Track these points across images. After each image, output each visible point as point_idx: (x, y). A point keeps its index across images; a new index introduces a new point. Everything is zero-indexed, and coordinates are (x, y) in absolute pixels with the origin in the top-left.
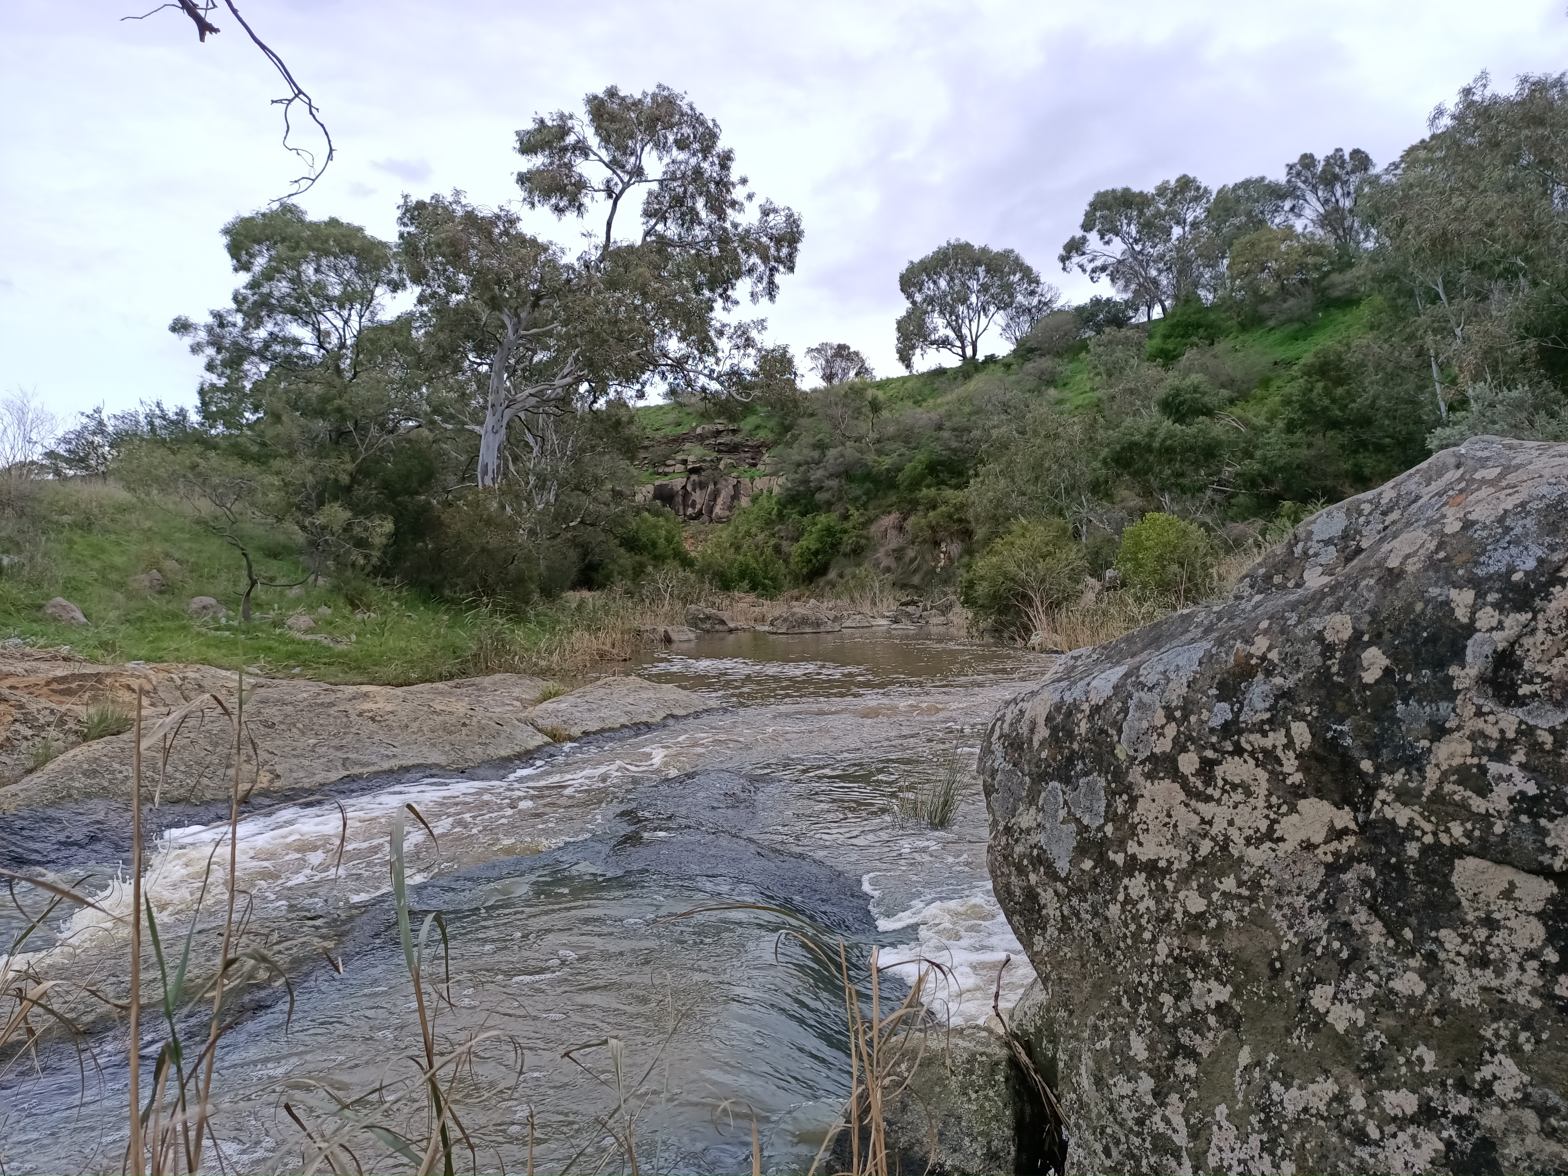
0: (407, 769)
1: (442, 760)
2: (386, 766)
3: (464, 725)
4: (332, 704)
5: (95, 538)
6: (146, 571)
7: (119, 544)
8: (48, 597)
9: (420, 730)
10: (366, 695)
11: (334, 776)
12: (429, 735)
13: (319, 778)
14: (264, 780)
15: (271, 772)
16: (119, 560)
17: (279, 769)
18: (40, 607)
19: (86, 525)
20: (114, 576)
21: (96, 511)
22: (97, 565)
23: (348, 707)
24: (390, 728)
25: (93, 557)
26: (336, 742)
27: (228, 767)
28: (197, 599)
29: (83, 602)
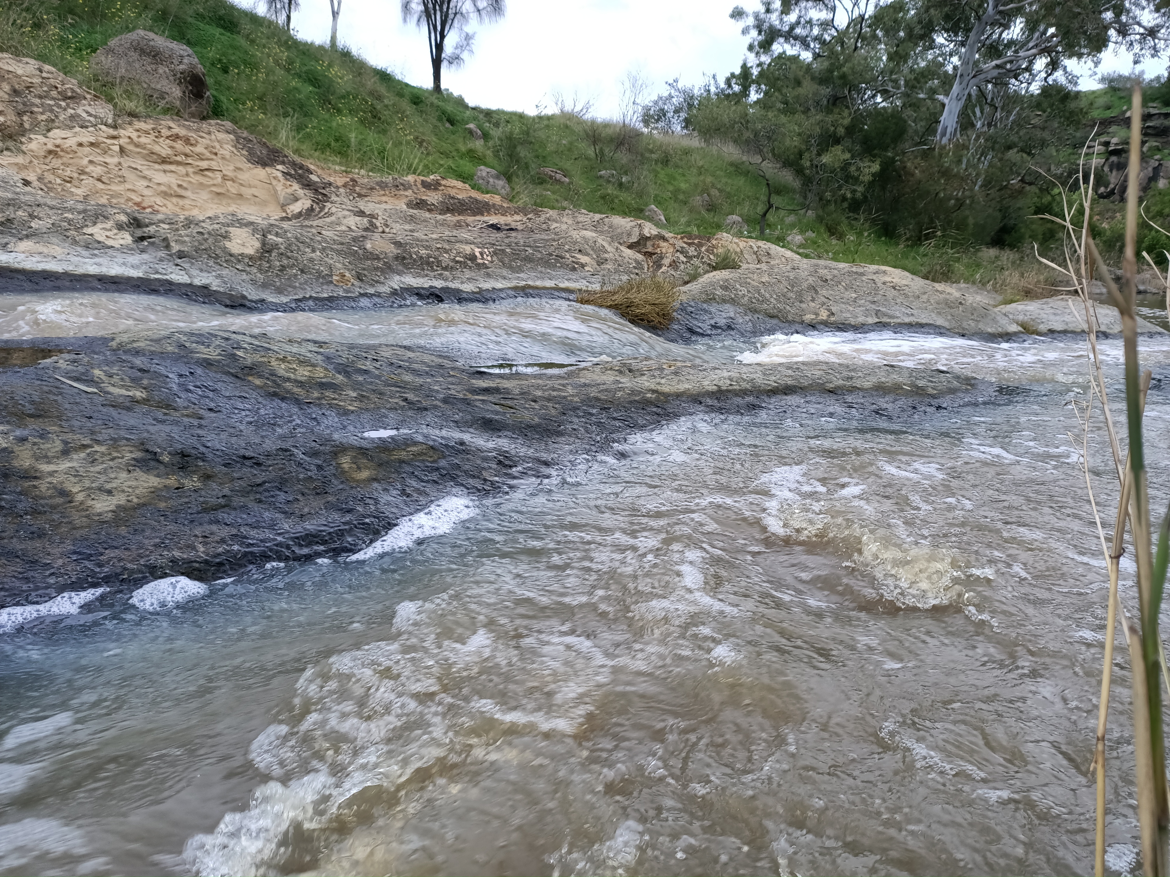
0: (922, 326)
1: (946, 324)
2: (907, 320)
3: (961, 303)
4: (862, 274)
5: (670, 170)
6: (701, 194)
7: (684, 175)
8: (647, 205)
9: (928, 301)
10: (884, 272)
11: (871, 320)
12: (935, 305)
13: (861, 319)
14: (824, 315)
15: (829, 310)
16: (683, 186)
17: (834, 309)
18: (642, 211)
19: (665, 161)
20: (681, 197)
21: (671, 152)
22: (671, 188)
23: (874, 277)
24: (906, 296)
25: (669, 183)
26: (870, 298)
27: (801, 302)
28: (730, 217)
29: (665, 210)
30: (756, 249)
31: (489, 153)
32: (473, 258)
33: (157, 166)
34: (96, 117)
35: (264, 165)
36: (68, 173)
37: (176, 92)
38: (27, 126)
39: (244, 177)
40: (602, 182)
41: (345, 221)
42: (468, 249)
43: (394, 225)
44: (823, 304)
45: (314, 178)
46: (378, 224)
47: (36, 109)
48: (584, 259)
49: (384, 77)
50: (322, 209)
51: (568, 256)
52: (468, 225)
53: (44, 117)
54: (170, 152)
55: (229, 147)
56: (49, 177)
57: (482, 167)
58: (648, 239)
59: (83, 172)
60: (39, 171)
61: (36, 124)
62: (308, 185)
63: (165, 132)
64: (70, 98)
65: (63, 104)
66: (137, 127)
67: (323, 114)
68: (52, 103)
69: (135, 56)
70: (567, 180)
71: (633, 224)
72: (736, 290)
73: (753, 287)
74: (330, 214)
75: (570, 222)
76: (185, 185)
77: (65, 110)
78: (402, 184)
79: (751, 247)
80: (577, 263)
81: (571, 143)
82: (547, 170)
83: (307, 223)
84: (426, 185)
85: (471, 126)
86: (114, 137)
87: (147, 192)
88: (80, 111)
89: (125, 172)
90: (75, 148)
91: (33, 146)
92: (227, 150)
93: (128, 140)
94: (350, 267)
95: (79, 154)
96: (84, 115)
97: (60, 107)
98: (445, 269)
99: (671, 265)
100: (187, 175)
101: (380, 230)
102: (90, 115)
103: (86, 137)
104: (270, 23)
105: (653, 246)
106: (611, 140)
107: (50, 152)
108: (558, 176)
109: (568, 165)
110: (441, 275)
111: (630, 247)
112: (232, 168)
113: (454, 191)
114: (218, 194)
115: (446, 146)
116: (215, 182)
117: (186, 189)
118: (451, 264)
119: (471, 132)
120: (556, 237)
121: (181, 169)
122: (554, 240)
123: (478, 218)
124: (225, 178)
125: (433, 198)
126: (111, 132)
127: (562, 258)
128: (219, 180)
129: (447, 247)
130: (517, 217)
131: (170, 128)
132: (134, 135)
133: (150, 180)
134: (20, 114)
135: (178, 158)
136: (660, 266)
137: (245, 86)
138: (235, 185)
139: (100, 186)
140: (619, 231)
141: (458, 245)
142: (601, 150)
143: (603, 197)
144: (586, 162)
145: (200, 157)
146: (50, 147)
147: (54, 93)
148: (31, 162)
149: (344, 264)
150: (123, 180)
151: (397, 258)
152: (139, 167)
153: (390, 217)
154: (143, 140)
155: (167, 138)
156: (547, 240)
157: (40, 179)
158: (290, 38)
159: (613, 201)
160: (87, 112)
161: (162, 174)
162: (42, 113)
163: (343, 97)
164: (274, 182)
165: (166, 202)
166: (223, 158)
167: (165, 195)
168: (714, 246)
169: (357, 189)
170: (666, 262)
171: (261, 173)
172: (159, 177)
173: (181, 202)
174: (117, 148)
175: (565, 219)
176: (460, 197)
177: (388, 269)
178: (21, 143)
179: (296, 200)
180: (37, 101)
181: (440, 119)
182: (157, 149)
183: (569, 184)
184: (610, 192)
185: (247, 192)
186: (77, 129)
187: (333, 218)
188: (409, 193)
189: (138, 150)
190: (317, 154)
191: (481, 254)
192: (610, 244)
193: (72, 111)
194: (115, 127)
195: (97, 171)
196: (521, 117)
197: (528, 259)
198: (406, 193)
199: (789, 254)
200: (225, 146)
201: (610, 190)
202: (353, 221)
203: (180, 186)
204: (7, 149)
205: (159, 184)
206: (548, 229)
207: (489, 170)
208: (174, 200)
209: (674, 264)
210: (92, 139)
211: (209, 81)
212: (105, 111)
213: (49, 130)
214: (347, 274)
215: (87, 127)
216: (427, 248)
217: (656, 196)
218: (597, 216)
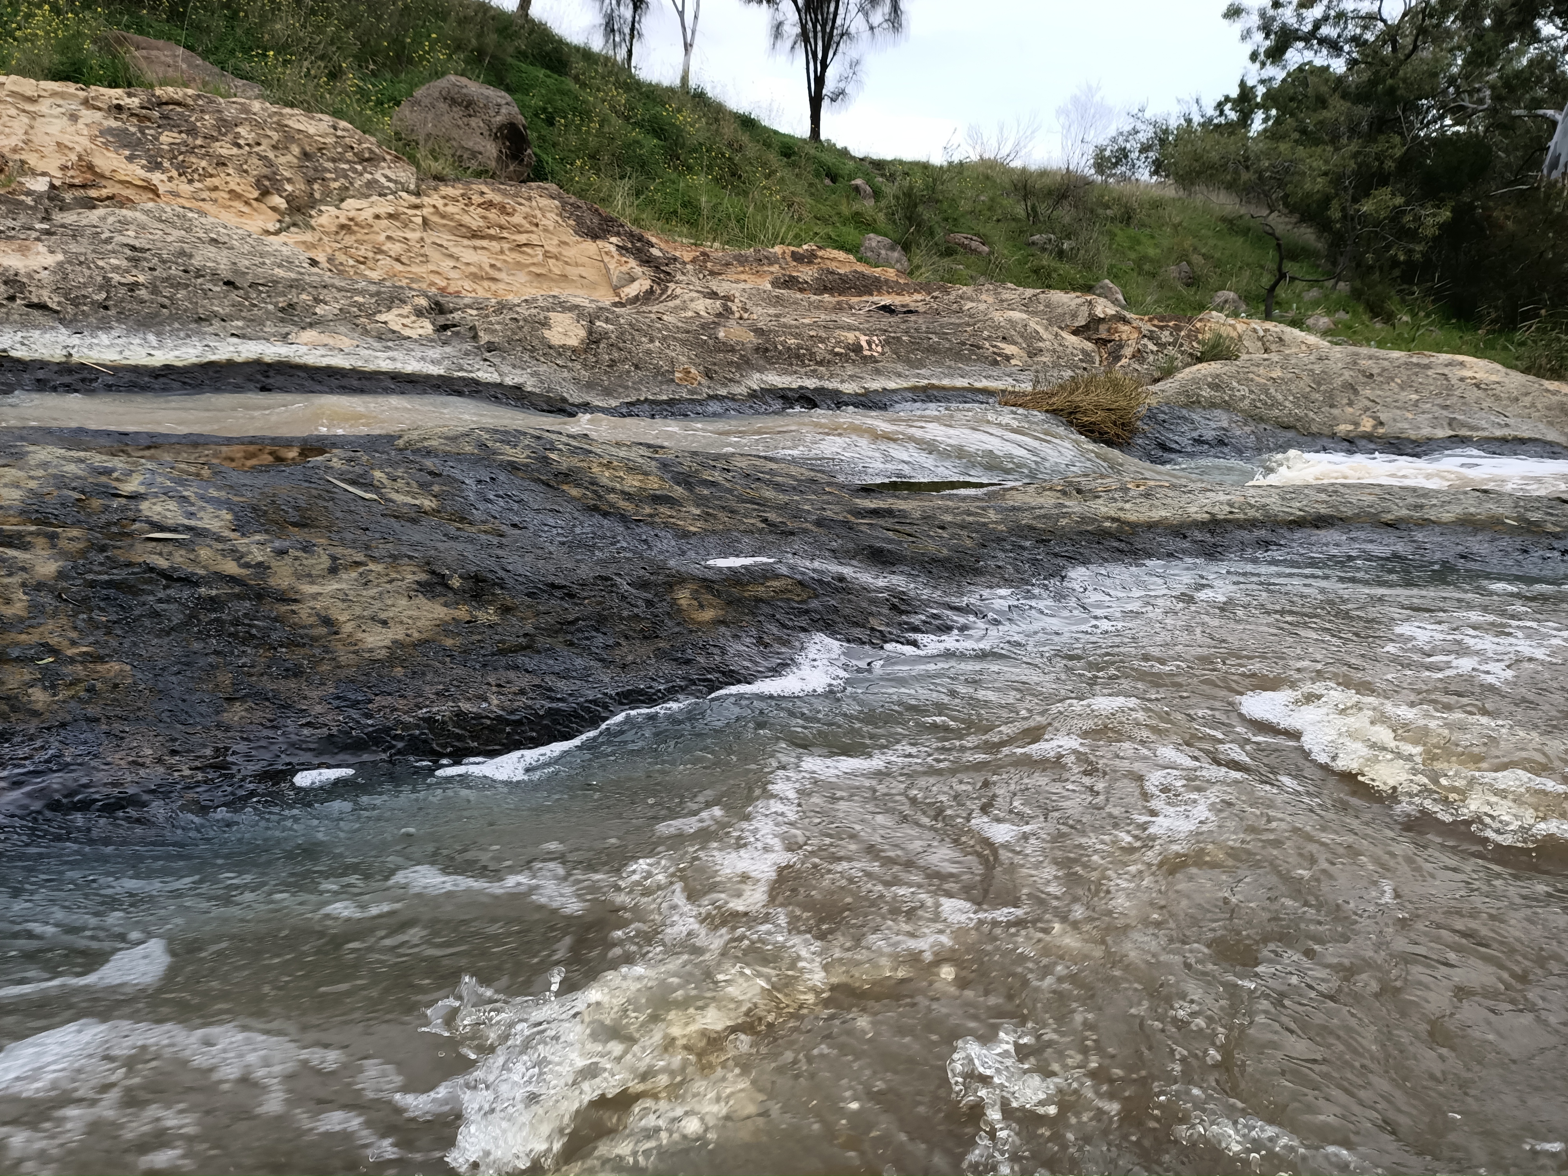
0: (1522, 441)
2: (1498, 433)
4: (1428, 367)
5: (1133, 231)
6: (1178, 262)
7: (1152, 237)
8: (1097, 280)
9: (1533, 405)
10: (1462, 364)
11: (1442, 433)
12: (1544, 412)
13: (1426, 432)
14: (1367, 425)
15: (1375, 418)
16: (1152, 252)
17: (1383, 417)
18: (1092, 285)
19: (1126, 218)
20: (1147, 267)
21: (1135, 205)
22: (1133, 255)
23: (1446, 371)
24: (1497, 398)
25: (1131, 248)
26: (1439, 401)
27: (1332, 406)
28: (1220, 293)
29: (1123, 287)
30: (1261, 333)
31: (881, 216)
32: (857, 348)
33: (466, 242)
34: (396, 182)
35: (595, 237)
36: (362, 252)
37: (491, 149)
38: (317, 195)
39: (569, 253)
40: (1033, 250)
41: (693, 305)
42: (851, 337)
43: (754, 309)
44: (1367, 409)
45: (655, 252)
46: (734, 308)
47: (328, 175)
48: (1009, 349)
49: (747, 123)
50: (664, 291)
51: (987, 345)
52: (851, 308)
53: (336, 185)
54: (481, 223)
55: (552, 216)
56: (341, 257)
57: (872, 235)
58: (1101, 320)
59: (380, 251)
60: (329, 251)
61: (326, 193)
62: (647, 261)
63: (477, 199)
64: (367, 160)
65: (359, 167)
66: (443, 193)
67: (670, 173)
68: (346, 166)
69: (443, 106)
70: (986, 249)
71: (1079, 301)
72: (1232, 389)
73: (1258, 384)
74: (673, 297)
75: (990, 300)
76: (499, 264)
77: (361, 174)
78: (767, 258)
79: (1255, 331)
80: (999, 355)
81: (992, 200)
82: (959, 236)
83: (644, 308)
84: (796, 257)
85: (859, 182)
86: (416, 207)
87: (453, 274)
88: (378, 176)
89: (427, 250)
90: (371, 220)
91: (324, 220)
92: (550, 219)
93: (432, 210)
94: (697, 361)
95: (376, 229)
96: (383, 180)
97: (355, 171)
98: (820, 363)
99: (1134, 356)
100: (502, 252)
101: (737, 315)
102: (389, 180)
103: (384, 206)
104: (607, 59)
105: (1109, 330)
106: (1050, 193)
107: (343, 227)
108: (974, 244)
109: (987, 229)
110: (814, 371)
111: (1076, 332)
112: (555, 242)
113: (834, 264)
114: (538, 275)
115: (824, 210)
116: (535, 260)
117: (499, 270)
118: (828, 357)
119: (857, 189)
120: (971, 321)
121: (495, 245)
122: (968, 325)
123: (865, 298)
124: (547, 255)
125: (806, 273)
126: (413, 200)
127: (979, 347)
128: (541, 257)
129: (824, 335)
130: (917, 297)
131: (483, 193)
132: (440, 203)
133: (457, 259)
134: (310, 182)
135: (492, 232)
136: (1118, 358)
137: (574, 141)
138: (559, 264)
139: (398, 267)
140: (1059, 310)
141: (838, 332)
142: (1034, 208)
143: (1036, 271)
144: (1014, 224)
145: (518, 229)
146: (343, 220)
147: (349, 155)
148: (320, 239)
149: (689, 357)
150: (426, 259)
151: (757, 350)
152: (445, 243)
153: (749, 298)
154: (450, 209)
155: (479, 205)
156: (959, 325)
157: (330, 260)
158: (631, 76)
159: (1049, 275)
160: (386, 177)
161: (471, 251)
162: (335, 180)
163: (695, 150)
164: (606, 259)
165: (475, 286)
166: (546, 230)
167: (475, 277)
168: (1198, 331)
169: (709, 265)
170: (1128, 351)
171: (590, 247)
172: (469, 256)
173: (494, 287)
174: (419, 220)
175: (984, 297)
176: (841, 271)
177: (745, 364)
178: (311, 216)
179: (633, 280)
180: (330, 165)
181: (817, 175)
182: (466, 219)
183: (989, 254)
184: (1045, 263)
185: (572, 272)
186: (375, 198)
187: (677, 302)
188: (775, 268)
189: (444, 222)
190: (660, 224)
191: (869, 343)
192: (1046, 329)
193: (369, 176)
194: (418, 194)
195: (396, 248)
196: (925, 167)
197: (933, 350)
198: (772, 269)
199: (1312, 339)
200: (548, 215)
201: (1046, 260)
202: (703, 306)
203: (492, 266)
204: (295, 225)
205: (468, 264)
206: (961, 311)
207: (880, 238)
208: (486, 284)
209: (1139, 355)
210: (391, 210)
211: (532, 135)
212: (406, 174)
213: (342, 200)
214: (693, 370)
215: (385, 195)
216: (797, 336)
217: (1112, 266)
218: (1029, 292)
